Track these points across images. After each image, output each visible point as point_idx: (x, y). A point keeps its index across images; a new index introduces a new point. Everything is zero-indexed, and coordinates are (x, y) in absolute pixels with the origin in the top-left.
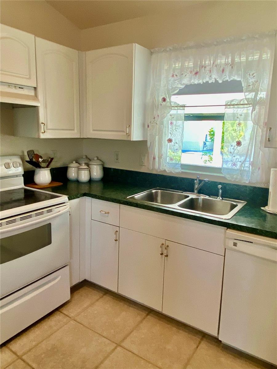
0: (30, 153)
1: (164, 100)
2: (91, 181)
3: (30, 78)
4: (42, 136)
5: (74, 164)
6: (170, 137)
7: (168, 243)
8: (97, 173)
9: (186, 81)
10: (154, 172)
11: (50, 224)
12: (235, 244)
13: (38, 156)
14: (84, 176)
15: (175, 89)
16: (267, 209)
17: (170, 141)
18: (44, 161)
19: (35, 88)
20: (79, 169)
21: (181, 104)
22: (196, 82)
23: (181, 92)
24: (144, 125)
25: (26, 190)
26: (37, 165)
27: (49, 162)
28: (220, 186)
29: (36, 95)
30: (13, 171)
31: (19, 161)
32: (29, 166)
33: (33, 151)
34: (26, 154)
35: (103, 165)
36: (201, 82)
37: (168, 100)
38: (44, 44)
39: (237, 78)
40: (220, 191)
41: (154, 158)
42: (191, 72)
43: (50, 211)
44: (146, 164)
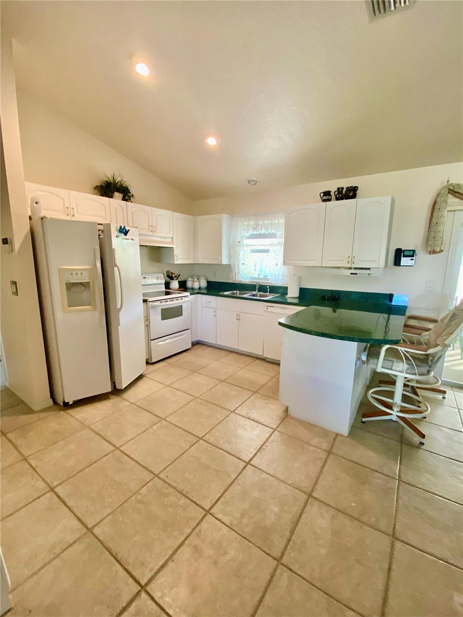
0: (168, 272)
1: (239, 242)
2: (200, 288)
3: (170, 233)
4: (176, 262)
5: (190, 279)
6: (243, 262)
7: (240, 314)
8: (204, 284)
9: (250, 232)
10: (236, 282)
11: (182, 306)
12: (267, 309)
13: (172, 273)
14: (196, 285)
15: (244, 236)
16: (287, 296)
17: (243, 264)
18: (175, 277)
19: (172, 238)
20: (193, 281)
21: (249, 244)
22: (255, 233)
23: (248, 238)
24: (229, 255)
25: (166, 292)
26: (171, 278)
27: (177, 277)
28: (268, 287)
29: (173, 241)
30: (160, 281)
31: (163, 276)
32: (168, 279)
33: (169, 271)
34: (165, 272)
35: (207, 279)
36: (257, 233)
37: (241, 242)
38: (177, 215)
39: (274, 232)
40: (268, 290)
41: (236, 274)
42: (252, 228)
43: (182, 299)
44: (231, 277)
